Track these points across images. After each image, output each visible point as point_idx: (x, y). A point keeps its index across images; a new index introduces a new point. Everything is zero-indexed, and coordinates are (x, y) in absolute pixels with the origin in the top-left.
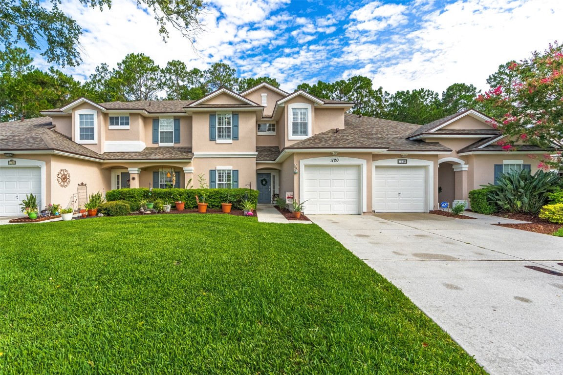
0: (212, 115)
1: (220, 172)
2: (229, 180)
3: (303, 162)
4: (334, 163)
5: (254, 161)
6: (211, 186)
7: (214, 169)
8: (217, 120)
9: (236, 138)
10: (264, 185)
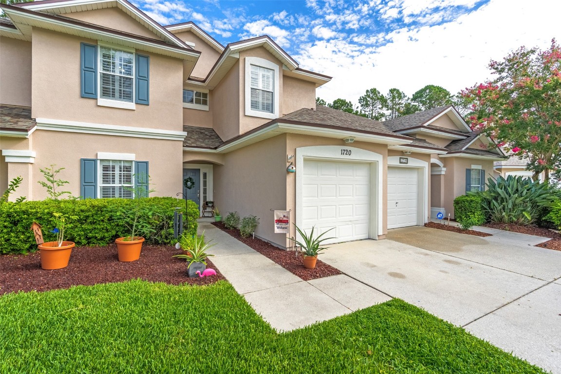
0: (88, 45)
1: (106, 164)
2: (128, 179)
3: (303, 152)
4: (346, 157)
5: (180, 147)
6: (84, 193)
7: (93, 158)
8: (100, 59)
9: (143, 101)
10: (190, 188)
